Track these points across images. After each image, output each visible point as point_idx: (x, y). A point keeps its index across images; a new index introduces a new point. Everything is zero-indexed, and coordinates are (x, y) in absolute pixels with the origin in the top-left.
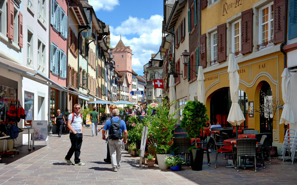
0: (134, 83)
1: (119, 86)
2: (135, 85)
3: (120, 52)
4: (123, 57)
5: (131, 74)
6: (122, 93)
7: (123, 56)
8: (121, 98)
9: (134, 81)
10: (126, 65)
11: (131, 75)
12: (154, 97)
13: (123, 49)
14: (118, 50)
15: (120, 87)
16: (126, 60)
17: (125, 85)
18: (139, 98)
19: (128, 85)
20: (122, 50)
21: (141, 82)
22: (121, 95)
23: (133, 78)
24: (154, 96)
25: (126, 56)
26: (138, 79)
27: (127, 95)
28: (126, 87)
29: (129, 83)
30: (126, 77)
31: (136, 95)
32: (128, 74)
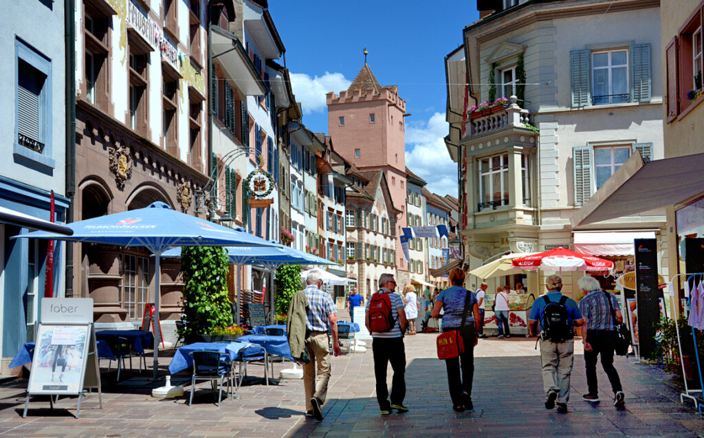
0: (413, 210)
1: (356, 214)
2: (418, 217)
3: (362, 103)
4: (373, 120)
5: (405, 180)
6: (369, 238)
7: (372, 116)
8: (366, 253)
9: (413, 203)
10: (384, 146)
11: (402, 182)
12: (520, 214)
13: (373, 93)
14: (356, 99)
15: (359, 217)
16: (384, 130)
17: (379, 210)
18: (433, 259)
19: (394, 213)
20: (369, 98)
21: (438, 210)
22: (364, 246)
23: (409, 192)
24: (519, 204)
25: (383, 115)
26: (427, 198)
27: (388, 247)
28: (384, 220)
29: (397, 206)
30: (384, 184)
31: (421, 250)
32: (393, 178)
